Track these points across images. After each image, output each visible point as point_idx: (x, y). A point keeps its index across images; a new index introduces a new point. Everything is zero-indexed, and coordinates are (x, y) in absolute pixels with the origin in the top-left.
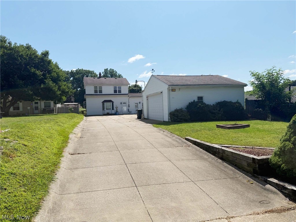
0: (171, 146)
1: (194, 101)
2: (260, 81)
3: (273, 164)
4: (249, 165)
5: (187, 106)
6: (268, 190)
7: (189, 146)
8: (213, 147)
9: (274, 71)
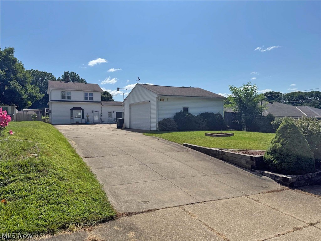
0: (174, 151)
1: (181, 111)
2: (237, 95)
3: (267, 161)
4: (247, 162)
5: (174, 116)
6: (265, 179)
7: (189, 151)
8: (213, 150)
9: (249, 87)
